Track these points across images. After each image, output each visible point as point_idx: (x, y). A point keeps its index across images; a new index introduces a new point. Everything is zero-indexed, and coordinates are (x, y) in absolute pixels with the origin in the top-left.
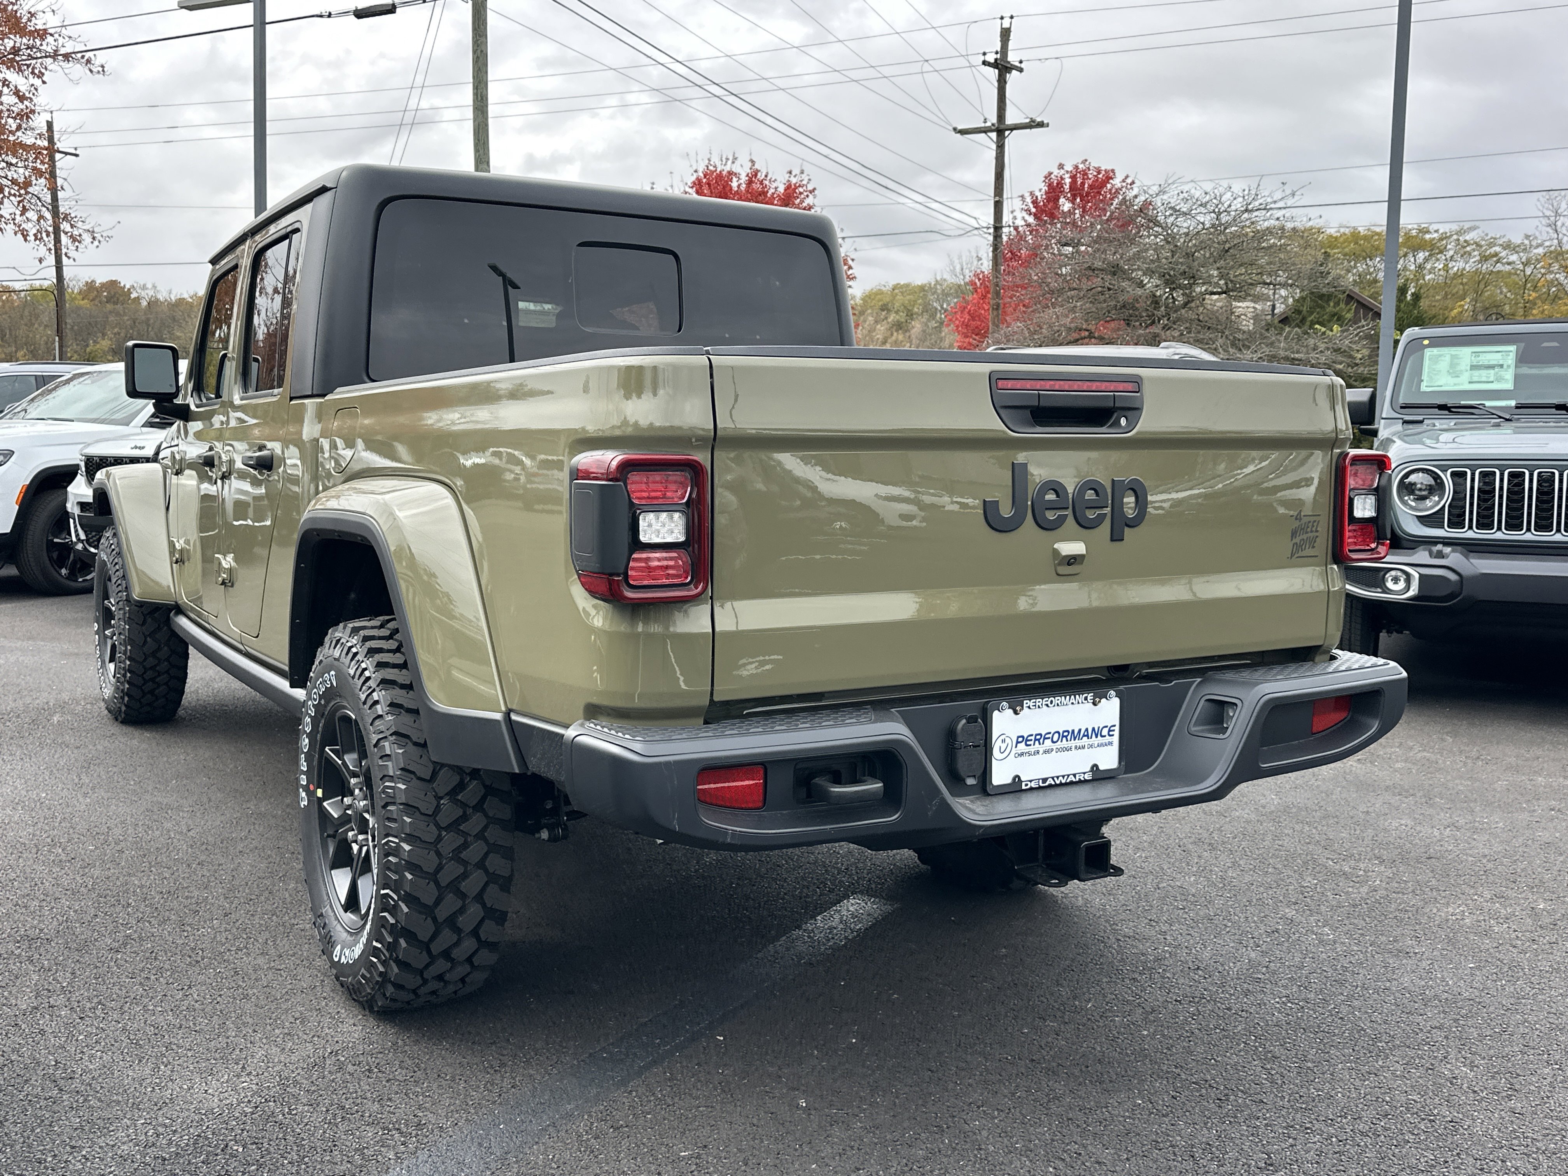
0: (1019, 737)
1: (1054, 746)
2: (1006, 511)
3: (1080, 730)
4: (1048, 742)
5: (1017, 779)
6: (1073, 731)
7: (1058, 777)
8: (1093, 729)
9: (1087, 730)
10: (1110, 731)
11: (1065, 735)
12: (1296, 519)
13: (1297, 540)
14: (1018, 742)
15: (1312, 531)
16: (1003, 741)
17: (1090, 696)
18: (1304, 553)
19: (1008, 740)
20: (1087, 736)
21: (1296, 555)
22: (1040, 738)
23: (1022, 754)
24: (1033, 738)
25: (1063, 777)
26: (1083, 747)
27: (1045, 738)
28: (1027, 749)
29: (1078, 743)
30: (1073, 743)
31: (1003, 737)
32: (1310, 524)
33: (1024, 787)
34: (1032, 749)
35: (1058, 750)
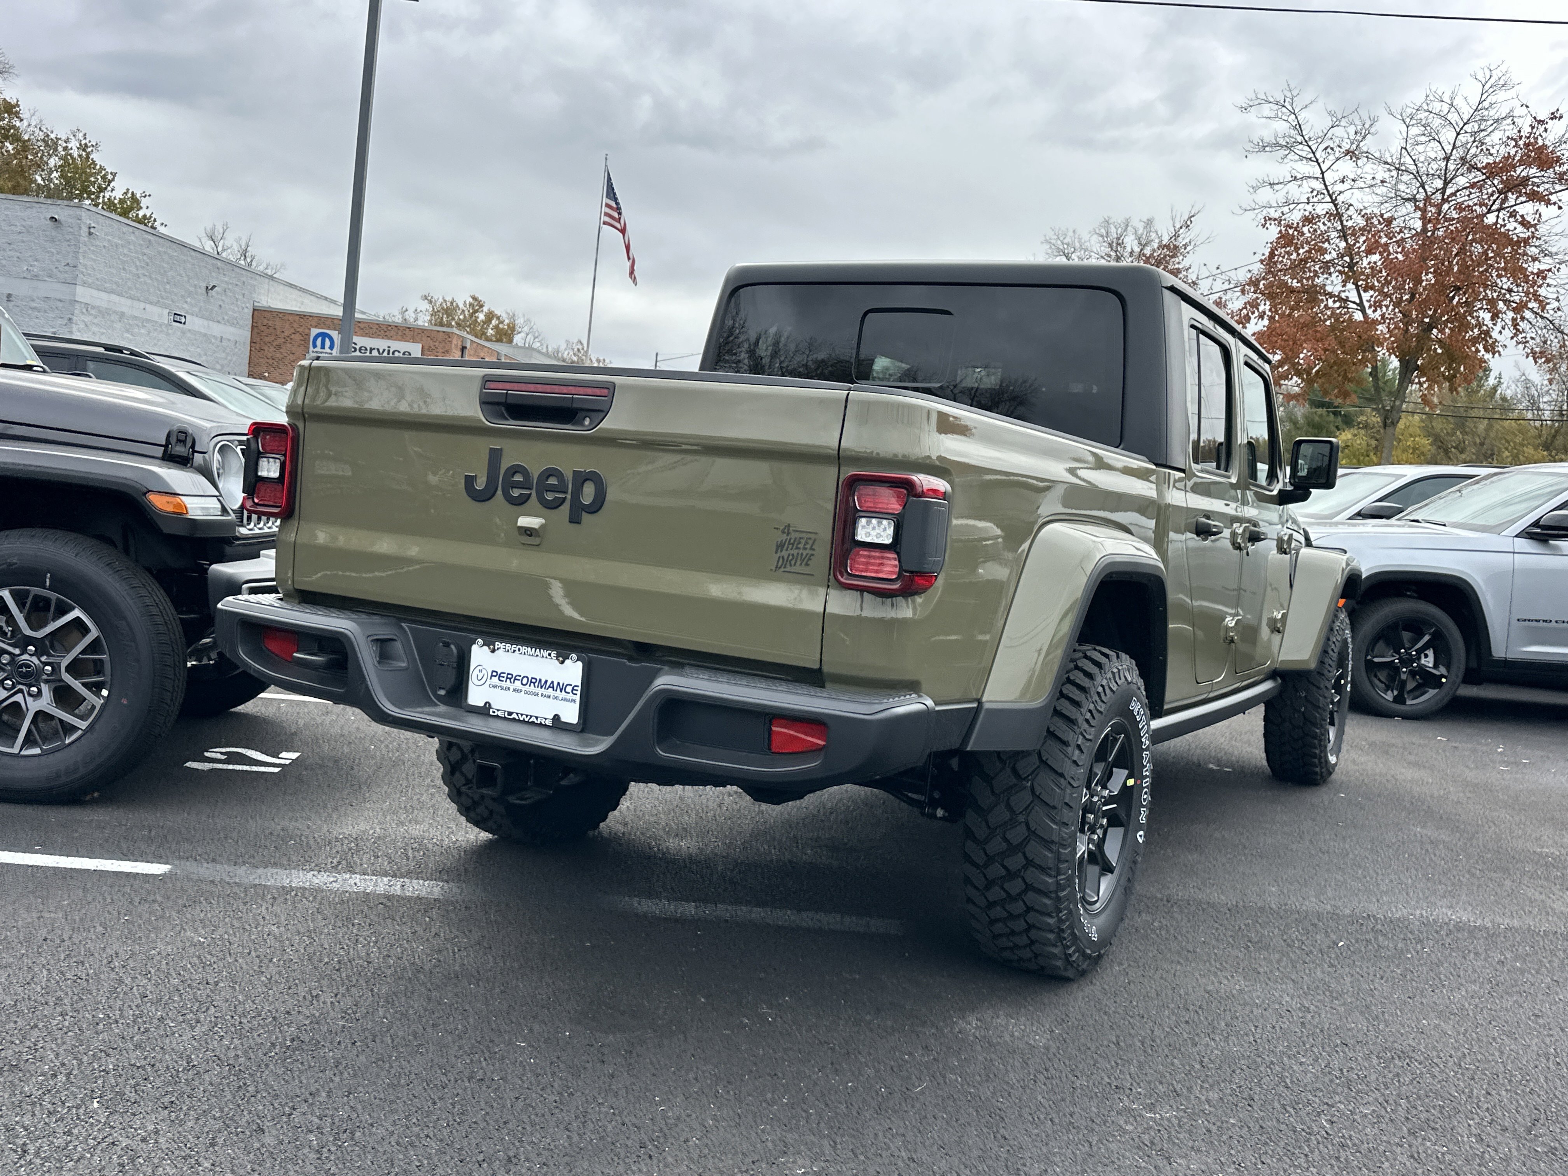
0: (493, 671)
1: (523, 688)
2: (480, 484)
3: (546, 682)
4: (518, 683)
5: (488, 706)
6: (540, 680)
7: (522, 715)
8: (558, 684)
9: (552, 682)
10: (573, 689)
11: (533, 681)
12: (783, 532)
13: (785, 553)
14: (492, 676)
15: (805, 549)
16: (480, 671)
17: (554, 654)
18: (793, 569)
19: (484, 671)
20: (553, 687)
21: (782, 569)
22: (511, 677)
23: (495, 686)
24: (505, 675)
25: (527, 716)
26: (549, 697)
27: (515, 679)
28: (499, 683)
29: (543, 691)
30: (540, 691)
31: (480, 668)
32: (803, 541)
33: (491, 713)
34: (504, 684)
35: (527, 693)
